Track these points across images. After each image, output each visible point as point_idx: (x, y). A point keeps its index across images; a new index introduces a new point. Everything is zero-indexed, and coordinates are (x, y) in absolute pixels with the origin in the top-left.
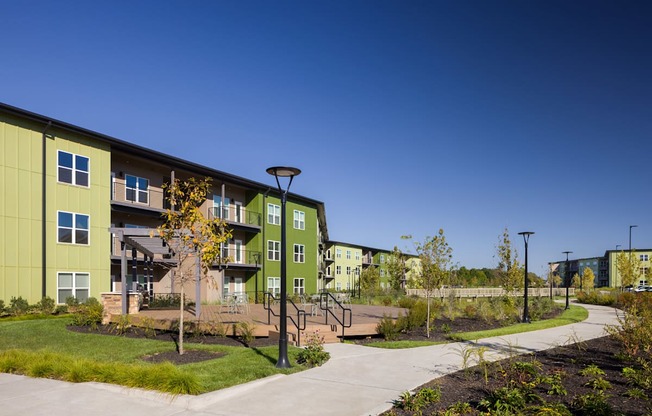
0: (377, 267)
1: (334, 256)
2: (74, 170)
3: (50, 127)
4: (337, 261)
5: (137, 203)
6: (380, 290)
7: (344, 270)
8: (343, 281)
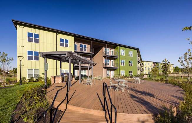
0: (157, 67)
1: (144, 65)
2: (64, 43)
3: (58, 32)
4: (145, 66)
5: (83, 51)
6: (158, 74)
7: (147, 68)
8: (146, 71)
